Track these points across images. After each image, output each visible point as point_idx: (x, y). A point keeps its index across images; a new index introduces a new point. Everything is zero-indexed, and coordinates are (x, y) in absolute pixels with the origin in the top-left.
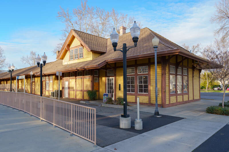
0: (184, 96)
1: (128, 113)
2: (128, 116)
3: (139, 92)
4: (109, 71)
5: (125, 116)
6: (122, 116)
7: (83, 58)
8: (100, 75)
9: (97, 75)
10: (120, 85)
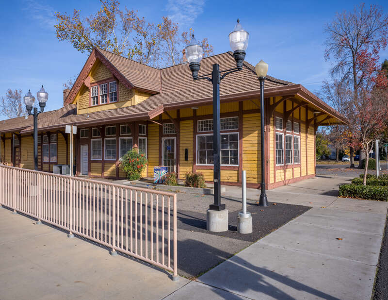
0: (295, 169)
1: (222, 202)
2: (223, 207)
3: (222, 163)
4: (169, 126)
5: (217, 206)
6: (212, 207)
7: (118, 102)
8: (149, 133)
9: (143, 133)
10: (186, 151)
